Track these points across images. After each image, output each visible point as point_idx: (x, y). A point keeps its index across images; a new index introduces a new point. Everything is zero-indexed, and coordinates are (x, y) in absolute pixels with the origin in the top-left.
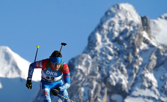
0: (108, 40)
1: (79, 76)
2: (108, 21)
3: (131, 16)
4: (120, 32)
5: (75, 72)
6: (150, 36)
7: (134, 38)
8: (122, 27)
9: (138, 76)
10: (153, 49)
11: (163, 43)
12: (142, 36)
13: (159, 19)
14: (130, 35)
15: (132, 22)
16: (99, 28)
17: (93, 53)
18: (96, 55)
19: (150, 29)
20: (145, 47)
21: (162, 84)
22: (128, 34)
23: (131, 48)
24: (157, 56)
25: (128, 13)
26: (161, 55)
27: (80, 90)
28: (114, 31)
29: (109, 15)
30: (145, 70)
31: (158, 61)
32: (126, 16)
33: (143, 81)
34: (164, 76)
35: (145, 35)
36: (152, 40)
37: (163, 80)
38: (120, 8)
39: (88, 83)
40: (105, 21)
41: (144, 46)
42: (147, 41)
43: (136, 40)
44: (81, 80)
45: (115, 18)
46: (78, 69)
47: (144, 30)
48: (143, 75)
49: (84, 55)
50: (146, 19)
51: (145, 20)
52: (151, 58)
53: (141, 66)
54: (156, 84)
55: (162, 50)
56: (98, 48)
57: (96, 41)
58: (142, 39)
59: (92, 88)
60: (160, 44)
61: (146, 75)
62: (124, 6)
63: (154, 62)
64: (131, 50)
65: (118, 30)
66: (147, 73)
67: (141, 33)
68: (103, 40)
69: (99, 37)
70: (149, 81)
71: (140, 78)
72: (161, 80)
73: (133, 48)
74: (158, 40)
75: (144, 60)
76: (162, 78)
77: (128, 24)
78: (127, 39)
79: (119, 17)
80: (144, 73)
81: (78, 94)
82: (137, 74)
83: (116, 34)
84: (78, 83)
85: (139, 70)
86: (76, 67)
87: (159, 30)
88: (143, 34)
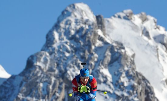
0: (65, 38)
1: (38, 72)
2: (65, 20)
3: (86, 15)
4: (76, 30)
5: (34, 69)
6: (104, 34)
7: (89, 35)
8: (78, 25)
9: (94, 71)
10: (108, 46)
11: (117, 40)
12: (97, 34)
13: (113, 17)
14: (86, 33)
15: (87, 21)
16: (57, 26)
17: (51, 50)
18: (54, 53)
19: (104, 27)
20: (100, 45)
21: (117, 78)
22: (84, 32)
23: (87, 45)
24: (111, 52)
25: (84, 13)
26: (115, 51)
27: (39, 86)
28: (70, 30)
29: (65, 14)
30: (101, 66)
31: (112, 57)
32: (81, 15)
33: (98, 76)
34: (118, 71)
35: (100, 32)
36: (106, 37)
37: (118, 75)
38: (76, 7)
39: (47, 79)
40: (62, 20)
41: (99, 43)
42: (102, 39)
43: (92, 37)
44: (40, 76)
45: (72, 17)
46: (37, 65)
47: (99, 28)
48: (99, 71)
49: (43, 52)
50: (101, 18)
51: (100, 19)
52: (106, 54)
53: (96, 62)
54: (110, 78)
55: (116, 47)
56: (55, 46)
57: (54, 38)
58: (97, 37)
59: (50, 83)
60: (114, 41)
61: (101, 71)
62: (80, 6)
63: (109, 58)
64: (87, 47)
65: (74, 29)
66: (102, 68)
67: (96, 31)
68: (61, 38)
69: (56, 35)
70: (104, 76)
71: (95, 73)
72: (115, 75)
73: (89, 45)
74: (112, 38)
75: (99, 56)
76: (116, 73)
77: (84, 22)
78: (83, 37)
79: (76, 16)
80: (100, 69)
81: (37, 89)
82: (93, 70)
83: (73, 32)
84: (37, 79)
85: (95, 66)
86: (35, 64)
87: (113, 28)
88: (98, 32)
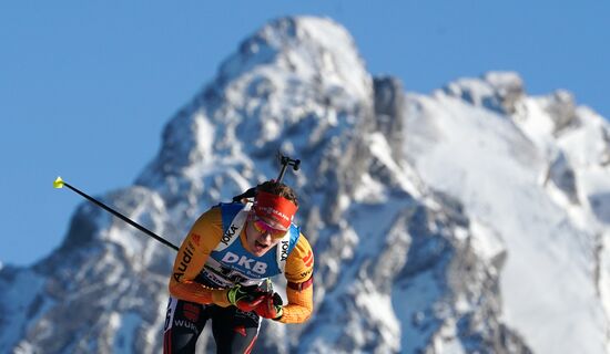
0: (237, 147)
1: (110, 269)
2: (248, 78)
3: (337, 70)
4: (286, 122)
5: (95, 253)
6: (397, 157)
7: (336, 152)
8: (296, 104)
9: (332, 297)
10: (402, 204)
11: (442, 187)
12: (368, 150)
13: (440, 95)
14: (324, 142)
15: (338, 91)
16: (211, 98)
17: (175, 189)
18: (186, 200)
19: (400, 127)
20: (372, 195)
21: (419, 339)
22: (315, 137)
23: (319, 190)
24: (412, 232)
25: (327, 58)
26: (428, 230)
27: (107, 323)
28: (263, 118)
29: (252, 55)
30: (363, 281)
31: (413, 251)
32: (317, 68)
33: (346, 321)
34: (429, 312)
35: (379, 147)
36: (402, 168)
37: (425, 327)
38: (300, 33)
39: (140, 302)
40: (238, 74)
41: (368, 188)
42: (384, 172)
43: (345, 161)
44: (116, 286)
45: (278, 70)
46: (108, 241)
47: (379, 127)
48: (353, 298)
49: (142, 190)
50: (393, 89)
51: (387, 94)
52: (390, 238)
53: (347, 263)
54: (394, 336)
55: (434, 213)
56: (194, 173)
57: (193, 144)
58: (367, 163)
59: (151, 320)
60: (431, 189)
61: (363, 300)
62: (316, 28)
63: (398, 255)
64: (321, 197)
65: (281, 117)
66: (367, 292)
67: (367, 137)
68: (219, 147)
69: (204, 132)
70: (370, 322)
71: (337, 308)
72: (415, 324)
73: (328, 191)
74: (424, 175)
75: (362, 242)
76: (421, 317)
77: (321, 97)
78: (312, 153)
79: (293, 68)
80: (358, 292)
81: (96, 335)
82: (329, 291)
83: (272, 130)
84: (100, 294)
85: (340, 277)
86: (103, 234)
87: (433, 137)
88: (371, 142)
